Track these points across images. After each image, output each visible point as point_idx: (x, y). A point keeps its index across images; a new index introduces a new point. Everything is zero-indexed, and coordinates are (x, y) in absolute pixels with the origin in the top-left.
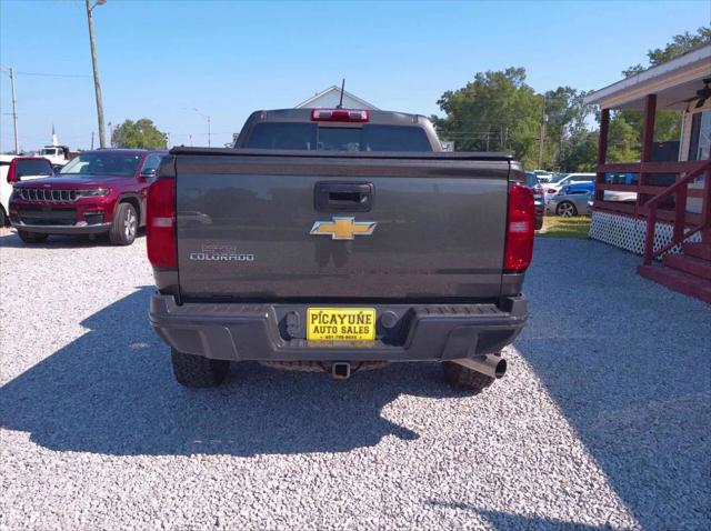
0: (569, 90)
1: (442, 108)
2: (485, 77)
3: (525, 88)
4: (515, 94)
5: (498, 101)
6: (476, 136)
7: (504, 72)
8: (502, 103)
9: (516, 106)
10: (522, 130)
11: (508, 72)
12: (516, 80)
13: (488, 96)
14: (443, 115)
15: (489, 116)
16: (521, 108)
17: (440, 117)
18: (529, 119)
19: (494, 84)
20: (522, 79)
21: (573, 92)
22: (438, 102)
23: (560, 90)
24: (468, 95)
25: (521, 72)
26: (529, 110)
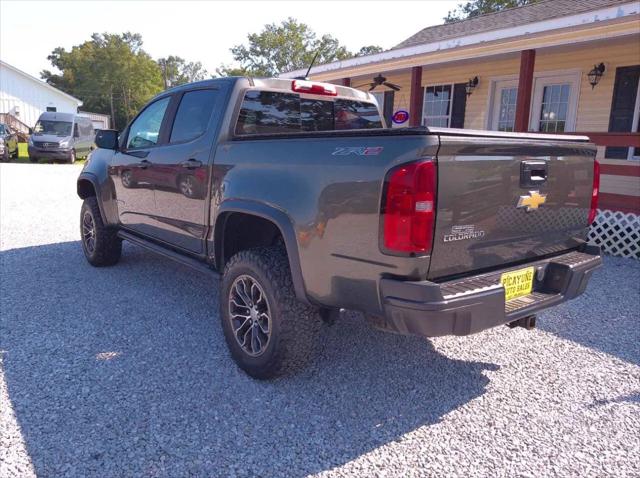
0: (178, 60)
1: (54, 63)
2: (103, 38)
3: (141, 54)
4: (134, 58)
5: (118, 63)
6: (100, 95)
7: (122, 36)
8: (123, 65)
9: (136, 69)
10: (144, 93)
11: (125, 37)
12: (134, 45)
13: (108, 57)
14: (56, 71)
15: (111, 76)
16: (142, 71)
17: (53, 74)
18: (149, 82)
19: (113, 46)
20: (139, 44)
21: (182, 61)
22: (49, 57)
23: (171, 59)
24: (86, 54)
25: (137, 37)
26: (148, 74)
